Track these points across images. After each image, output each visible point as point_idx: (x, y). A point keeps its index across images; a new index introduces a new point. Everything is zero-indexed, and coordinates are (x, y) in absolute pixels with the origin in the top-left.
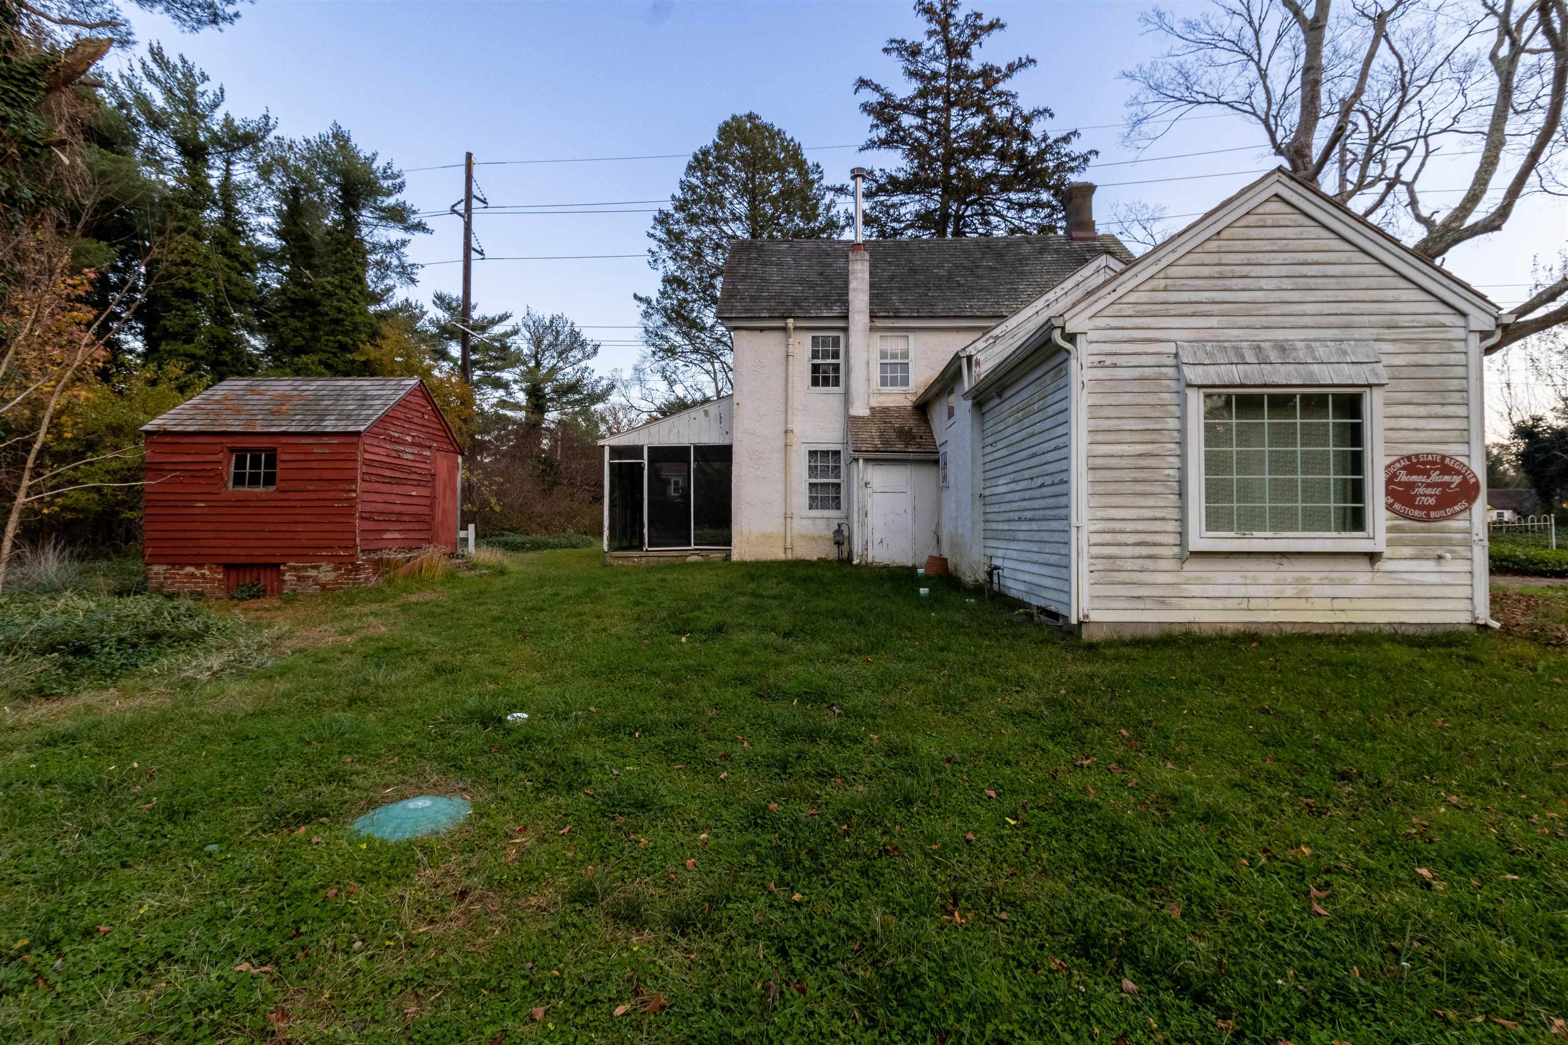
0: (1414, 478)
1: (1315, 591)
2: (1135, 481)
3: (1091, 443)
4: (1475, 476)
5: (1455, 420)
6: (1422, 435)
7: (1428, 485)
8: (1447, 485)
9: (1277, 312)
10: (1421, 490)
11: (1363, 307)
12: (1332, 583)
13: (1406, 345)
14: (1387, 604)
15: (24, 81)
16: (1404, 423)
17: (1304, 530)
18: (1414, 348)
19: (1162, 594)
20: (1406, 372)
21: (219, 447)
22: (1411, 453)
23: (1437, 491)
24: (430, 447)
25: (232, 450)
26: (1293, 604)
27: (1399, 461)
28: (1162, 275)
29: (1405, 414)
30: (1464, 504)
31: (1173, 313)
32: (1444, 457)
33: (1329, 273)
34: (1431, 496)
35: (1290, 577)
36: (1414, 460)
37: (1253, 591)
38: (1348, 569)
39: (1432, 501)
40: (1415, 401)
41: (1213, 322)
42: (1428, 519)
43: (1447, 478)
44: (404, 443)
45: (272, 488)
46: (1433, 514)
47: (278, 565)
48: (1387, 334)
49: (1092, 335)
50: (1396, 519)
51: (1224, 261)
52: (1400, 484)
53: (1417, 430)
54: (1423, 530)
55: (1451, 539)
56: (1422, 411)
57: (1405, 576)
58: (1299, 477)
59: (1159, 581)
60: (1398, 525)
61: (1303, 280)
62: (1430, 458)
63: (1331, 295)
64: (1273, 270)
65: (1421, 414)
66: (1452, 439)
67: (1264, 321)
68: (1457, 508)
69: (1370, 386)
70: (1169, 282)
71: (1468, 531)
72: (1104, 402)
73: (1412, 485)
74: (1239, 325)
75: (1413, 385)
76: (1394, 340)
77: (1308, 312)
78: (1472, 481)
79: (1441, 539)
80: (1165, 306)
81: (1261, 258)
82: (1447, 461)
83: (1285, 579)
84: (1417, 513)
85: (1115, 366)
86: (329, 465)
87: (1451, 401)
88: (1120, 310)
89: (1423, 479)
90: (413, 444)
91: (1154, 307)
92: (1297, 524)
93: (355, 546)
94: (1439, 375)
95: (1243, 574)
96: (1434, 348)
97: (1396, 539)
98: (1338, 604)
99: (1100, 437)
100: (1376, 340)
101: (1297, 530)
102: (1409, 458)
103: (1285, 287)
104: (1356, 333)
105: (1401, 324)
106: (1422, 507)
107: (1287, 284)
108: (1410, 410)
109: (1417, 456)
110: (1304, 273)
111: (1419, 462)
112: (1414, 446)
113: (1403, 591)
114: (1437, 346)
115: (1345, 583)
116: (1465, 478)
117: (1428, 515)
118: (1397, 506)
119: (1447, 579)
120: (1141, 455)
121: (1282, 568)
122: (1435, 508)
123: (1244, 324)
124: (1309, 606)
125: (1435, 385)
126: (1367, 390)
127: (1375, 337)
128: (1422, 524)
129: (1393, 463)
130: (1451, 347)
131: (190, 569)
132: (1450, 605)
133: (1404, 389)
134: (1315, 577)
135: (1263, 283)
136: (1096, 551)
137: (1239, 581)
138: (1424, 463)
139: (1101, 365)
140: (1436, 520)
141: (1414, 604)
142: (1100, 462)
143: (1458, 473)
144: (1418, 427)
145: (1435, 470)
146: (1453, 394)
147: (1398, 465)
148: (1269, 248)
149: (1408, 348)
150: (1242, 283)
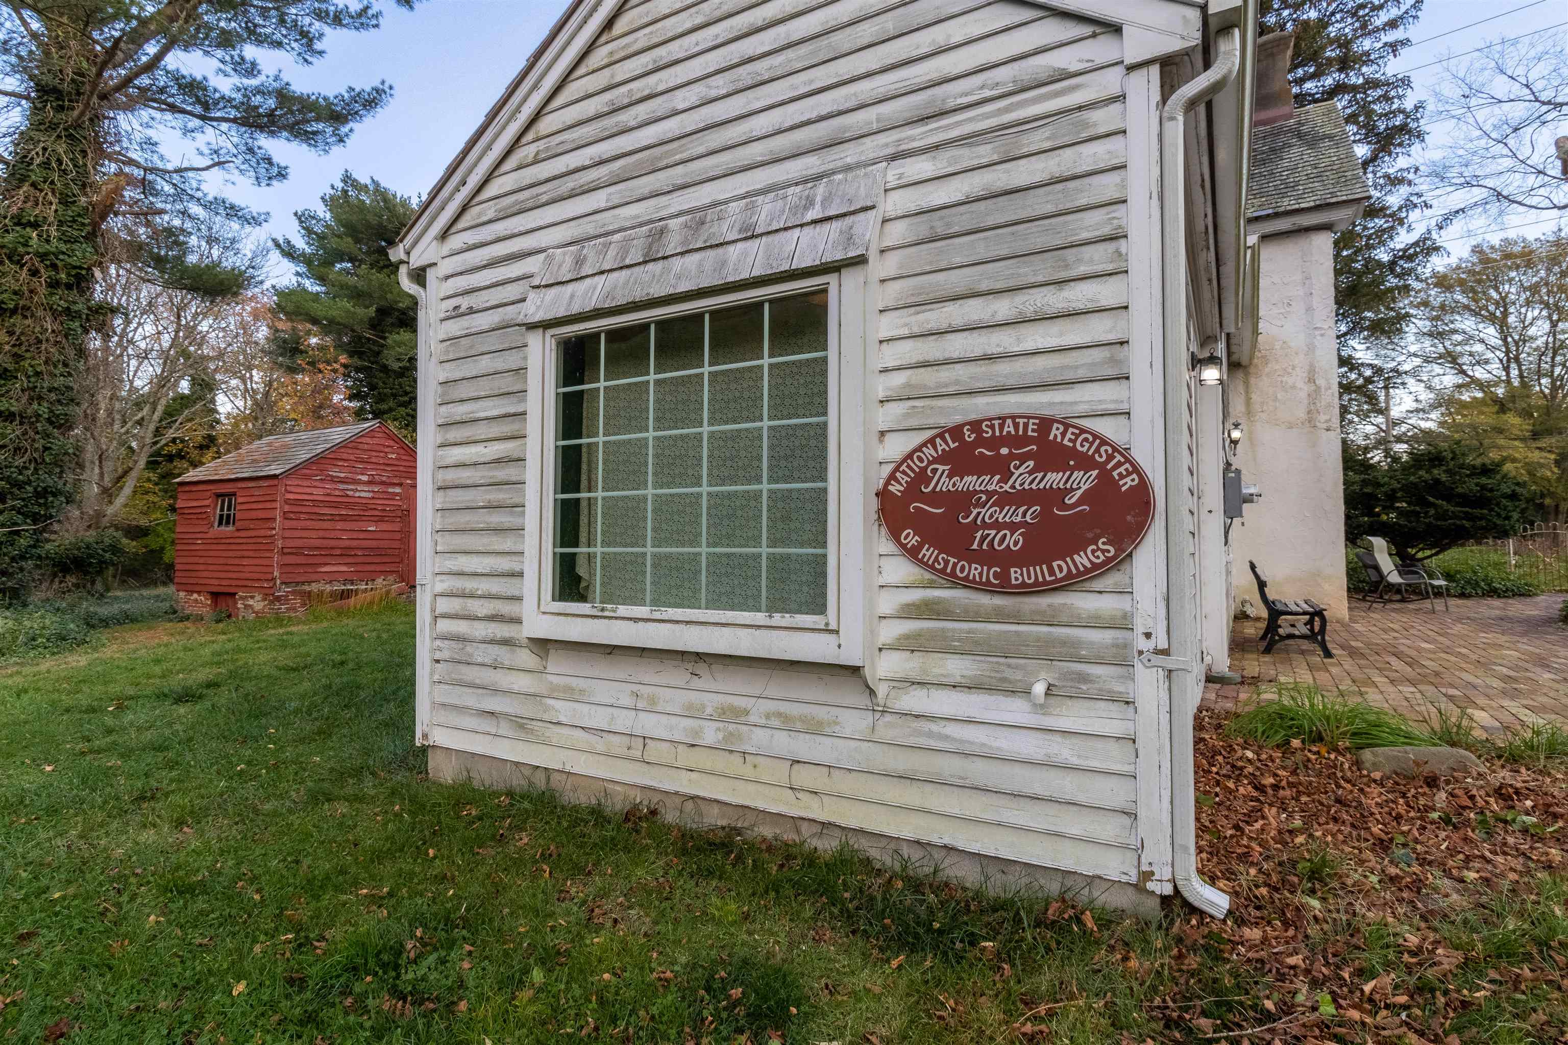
0: (970, 482)
1: (758, 739)
2: (491, 507)
3: (442, 446)
4: (1136, 469)
5: (1094, 319)
6: (1004, 371)
7: (1004, 500)
8: (1057, 496)
9: (701, 150)
10: (987, 513)
11: (865, 89)
12: (788, 724)
13: (964, 152)
14: (912, 795)
15: (74, 221)
16: (957, 345)
17: (712, 604)
18: (985, 152)
19: (519, 712)
20: (962, 219)
21: (208, 494)
22: (958, 419)
23: (1030, 514)
24: (400, 485)
25: (218, 495)
26: (719, 762)
27: (931, 441)
28: (530, 136)
29: (958, 322)
30: (1104, 548)
31: (544, 198)
32: (1045, 423)
33: (795, 37)
34: (1013, 527)
35: (711, 702)
36: (969, 437)
37: (649, 724)
38: (822, 698)
39: (1014, 541)
40: (984, 286)
41: (598, 199)
42: (1004, 587)
43: (1054, 479)
44: (359, 482)
45: (231, 528)
46: (1015, 575)
47: (235, 594)
48: (920, 136)
49: (446, 267)
50: (931, 585)
51: (619, 79)
52: (935, 498)
53: (989, 358)
54: (1000, 616)
55: (1076, 644)
56: (1003, 308)
57: (952, 730)
58: (705, 489)
59: (516, 688)
60: (938, 601)
61: (749, 67)
62: (1009, 428)
63: (801, 85)
64: (696, 68)
65: (1000, 317)
66: (1082, 373)
67: (678, 174)
68: (1082, 560)
69: (834, 268)
70: (541, 145)
71: (1123, 623)
72: (458, 375)
73: (965, 500)
74: (637, 194)
75: (980, 246)
76: (937, 147)
77: (757, 133)
78: (1129, 482)
79: (1050, 642)
80: (534, 191)
81: (675, 50)
82: (1056, 432)
83: (703, 707)
84: (975, 571)
85: (471, 311)
86: (260, 506)
87: (1083, 269)
88: (479, 215)
89: (993, 483)
90: (370, 483)
91: (521, 196)
92: (696, 591)
93: (274, 579)
94: (1050, 208)
95: (635, 688)
96: (1038, 139)
97: (933, 635)
98: (805, 777)
99: (454, 434)
100: (894, 158)
101: (694, 604)
102: (956, 431)
103: (714, 93)
104: (850, 154)
105: (951, 104)
106: (988, 557)
107: (720, 85)
108: (974, 310)
109: (975, 425)
110: (750, 53)
111: (980, 441)
112: (981, 401)
113: (950, 767)
114: (1046, 132)
115: (815, 729)
116: (1105, 477)
117: (1004, 577)
118: (927, 552)
119: (1064, 751)
120: (498, 461)
121: (696, 683)
122: (1022, 559)
123: (646, 191)
124: (747, 771)
125: (1036, 236)
126: (831, 279)
127: (890, 150)
128: (999, 601)
129: (919, 449)
130: (1086, 125)
131: (195, 596)
132: (1073, 822)
133: (958, 260)
134: (759, 709)
135: (681, 99)
136: (444, 626)
137: (627, 701)
138: (994, 443)
139: (457, 314)
140: (1026, 590)
141: (974, 806)
142: (451, 476)
143: (1085, 463)
144: (994, 350)
145: (1023, 459)
146: (1088, 252)
147: (929, 451)
148: (688, 25)
149: (967, 156)
150: (642, 111)
